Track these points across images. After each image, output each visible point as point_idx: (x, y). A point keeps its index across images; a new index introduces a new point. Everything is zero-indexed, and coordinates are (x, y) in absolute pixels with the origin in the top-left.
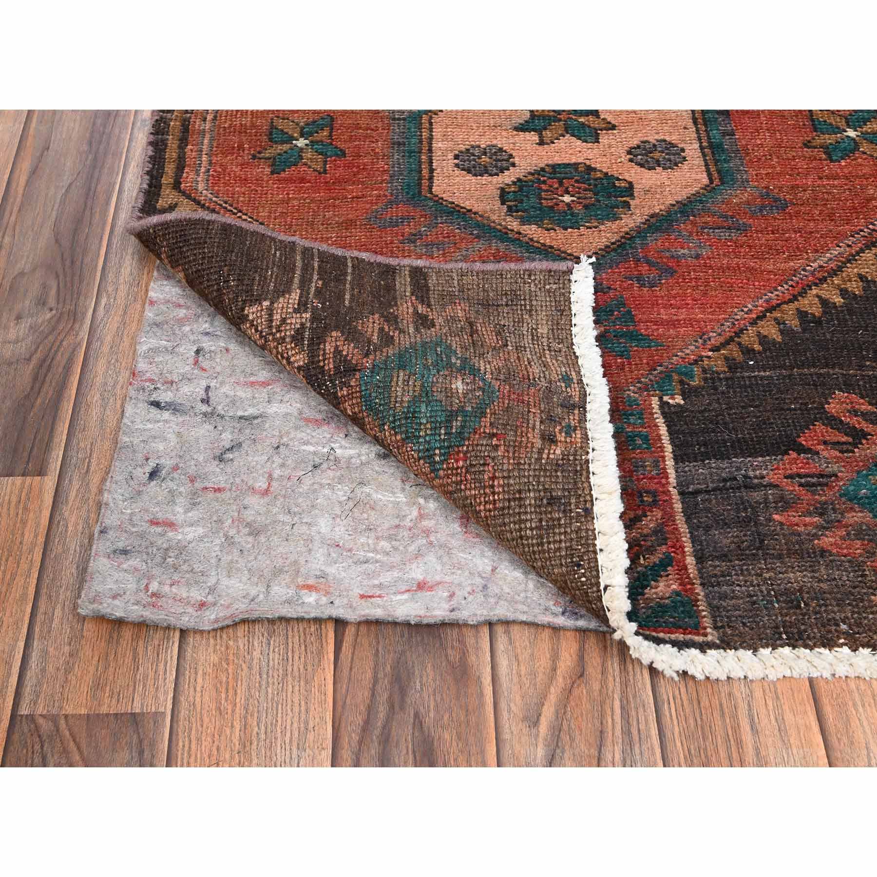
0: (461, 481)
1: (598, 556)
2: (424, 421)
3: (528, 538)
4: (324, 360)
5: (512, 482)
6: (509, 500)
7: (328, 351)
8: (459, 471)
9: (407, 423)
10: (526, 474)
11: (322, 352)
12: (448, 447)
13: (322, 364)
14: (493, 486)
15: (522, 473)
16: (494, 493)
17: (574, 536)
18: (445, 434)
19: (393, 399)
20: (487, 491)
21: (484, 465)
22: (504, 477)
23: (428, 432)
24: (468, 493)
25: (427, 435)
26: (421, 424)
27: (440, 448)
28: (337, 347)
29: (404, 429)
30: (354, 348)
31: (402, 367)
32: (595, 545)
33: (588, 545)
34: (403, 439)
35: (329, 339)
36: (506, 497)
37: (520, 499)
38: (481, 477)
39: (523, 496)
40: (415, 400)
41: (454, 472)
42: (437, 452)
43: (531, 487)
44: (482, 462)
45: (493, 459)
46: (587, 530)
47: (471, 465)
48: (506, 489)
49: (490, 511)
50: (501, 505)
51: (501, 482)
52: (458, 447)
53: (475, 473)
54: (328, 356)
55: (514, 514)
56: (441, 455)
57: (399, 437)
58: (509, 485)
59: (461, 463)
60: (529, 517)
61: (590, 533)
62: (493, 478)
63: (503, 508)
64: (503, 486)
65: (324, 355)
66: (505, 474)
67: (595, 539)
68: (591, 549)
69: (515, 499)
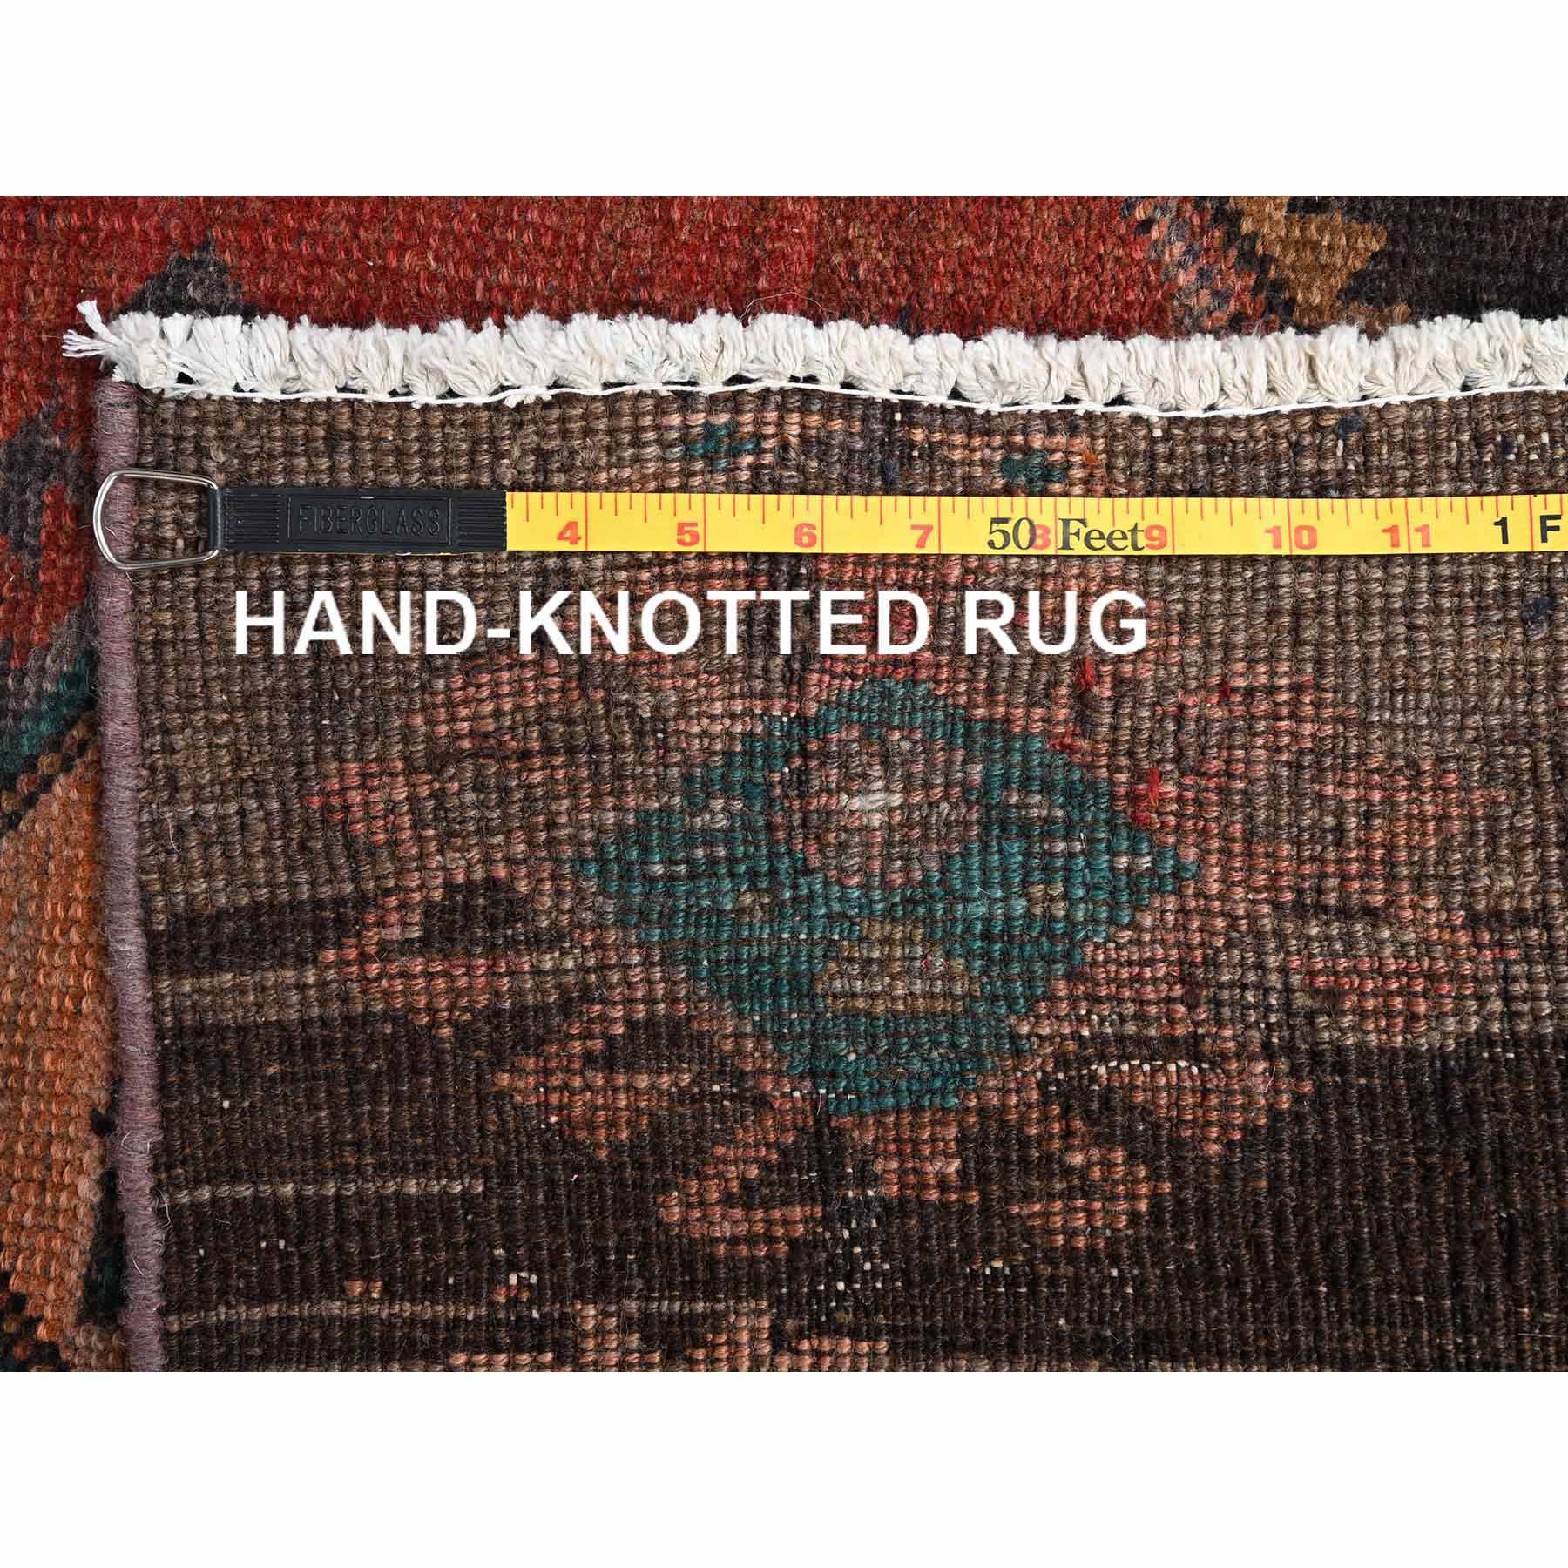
0: (1220, 790)
1: (1486, 392)
2: (1019, 905)
3: (1411, 594)
4: (771, 1240)
5: (1240, 638)
6: (1297, 643)
7: (743, 1229)
8: (1189, 795)
9: (1021, 958)
10: (1218, 597)
11: (744, 1250)
12: (1113, 829)
13: (783, 1248)
14: (1249, 693)
15: (1216, 610)
16: (1272, 690)
17: (1423, 460)
18: (1067, 838)
19: (939, 1005)
20: (1262, 707)
21: (1180, 719)
22: (1226, 661)
23: (1058, 890)
24: (1261, 770)
25: (1066, 896)
26: (1028, 916)
27: (1113, 853)
28: (728, 1200)
29: (1038, 968)
30: (731, 1142)
31: (804, 989)
32: (1453, 403)
33: (1454, 419)
34: (1070, 976)
35: (697, 1231)
36: (1286, 652)
37: (1296, 614)
38: (1216, 728)
39: (1287, 604)
40: (942, 937)
41: (1190, 810)
42: (1123, 862)
43: (1262, 583)
44: (1171, 727)
45: (1162, 691)
46: (1410, 424)
47: (1179, 758)
48: (1262, 653)
49: (1318, 705)
50: (1309, 668)
51: (1240, 667)
52: (1113, 798)
53: (1203, 750)
54: (760, 1228)
55: (1343, 629)
56: (1134, 853)
57: (1062, 989)
58: (1252, 645)
59: (1170, 789)
60: (1351, 588)
61: (1418, 415)
62: (1225, 691)
63: (1319, 663)
64: (1252, 663)
65: (751, 1240)
66: (1217, 656)
67: (1434, 402)
68: (1464, 411)
69: (1296, 629)
